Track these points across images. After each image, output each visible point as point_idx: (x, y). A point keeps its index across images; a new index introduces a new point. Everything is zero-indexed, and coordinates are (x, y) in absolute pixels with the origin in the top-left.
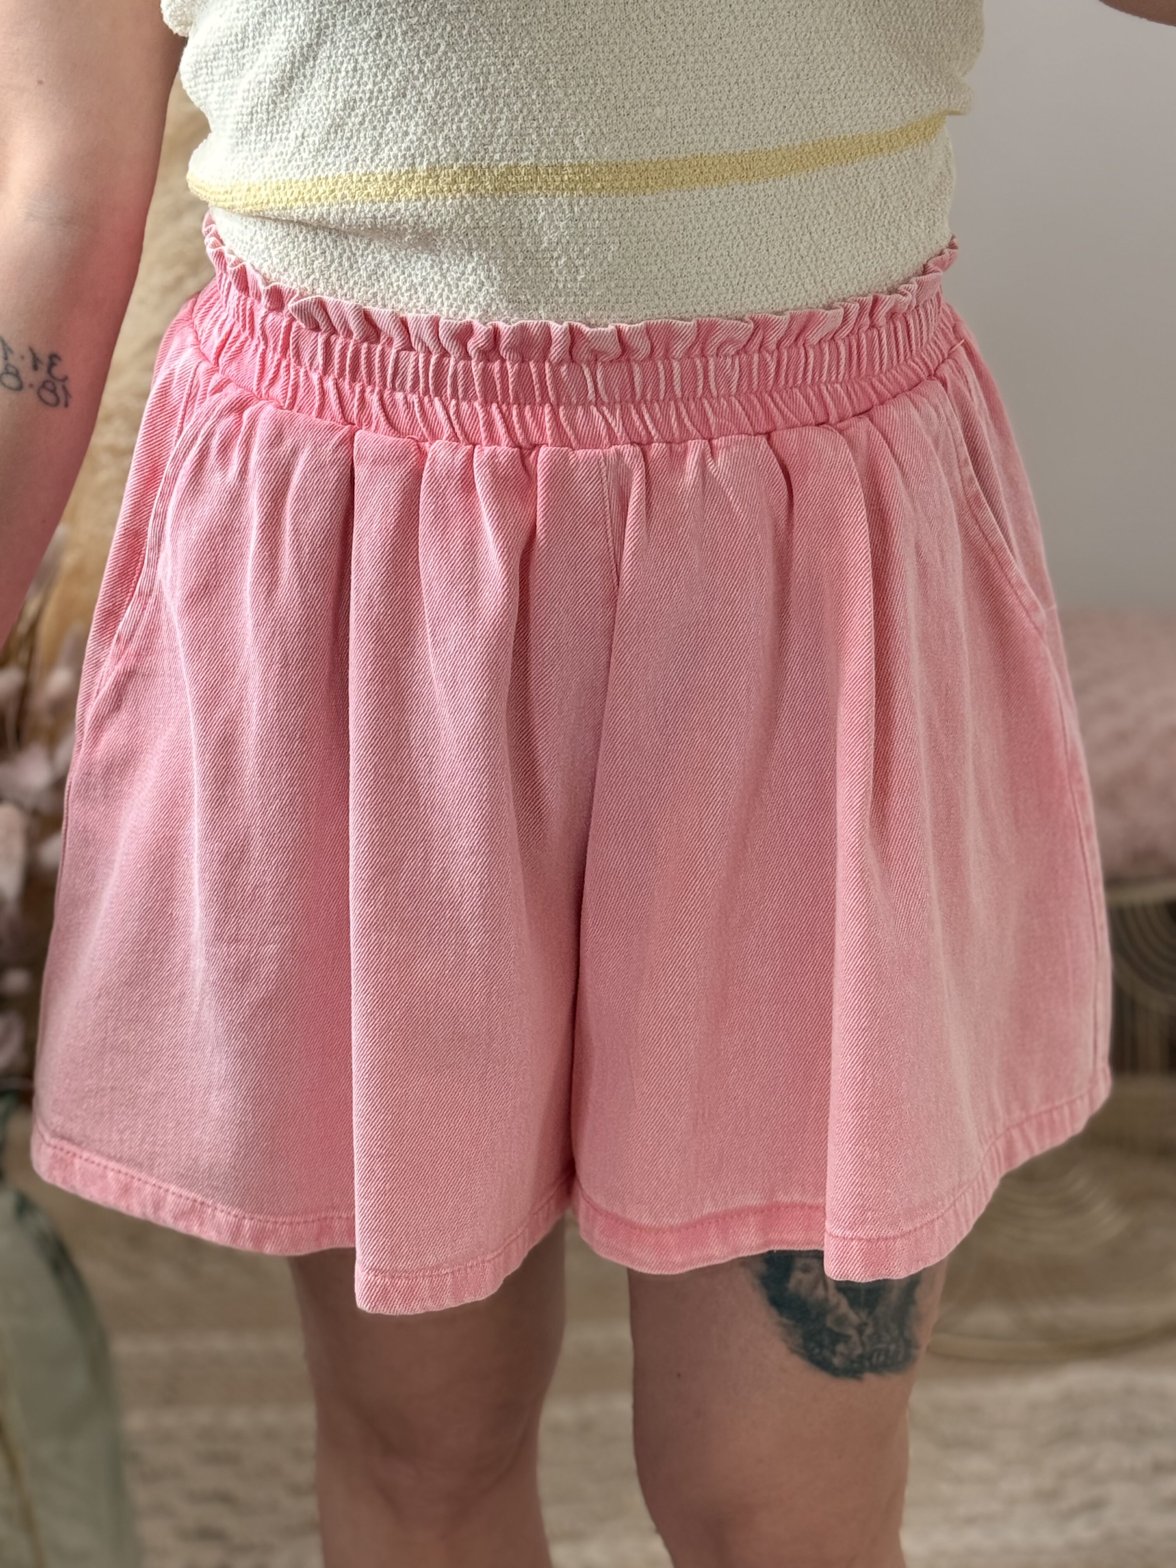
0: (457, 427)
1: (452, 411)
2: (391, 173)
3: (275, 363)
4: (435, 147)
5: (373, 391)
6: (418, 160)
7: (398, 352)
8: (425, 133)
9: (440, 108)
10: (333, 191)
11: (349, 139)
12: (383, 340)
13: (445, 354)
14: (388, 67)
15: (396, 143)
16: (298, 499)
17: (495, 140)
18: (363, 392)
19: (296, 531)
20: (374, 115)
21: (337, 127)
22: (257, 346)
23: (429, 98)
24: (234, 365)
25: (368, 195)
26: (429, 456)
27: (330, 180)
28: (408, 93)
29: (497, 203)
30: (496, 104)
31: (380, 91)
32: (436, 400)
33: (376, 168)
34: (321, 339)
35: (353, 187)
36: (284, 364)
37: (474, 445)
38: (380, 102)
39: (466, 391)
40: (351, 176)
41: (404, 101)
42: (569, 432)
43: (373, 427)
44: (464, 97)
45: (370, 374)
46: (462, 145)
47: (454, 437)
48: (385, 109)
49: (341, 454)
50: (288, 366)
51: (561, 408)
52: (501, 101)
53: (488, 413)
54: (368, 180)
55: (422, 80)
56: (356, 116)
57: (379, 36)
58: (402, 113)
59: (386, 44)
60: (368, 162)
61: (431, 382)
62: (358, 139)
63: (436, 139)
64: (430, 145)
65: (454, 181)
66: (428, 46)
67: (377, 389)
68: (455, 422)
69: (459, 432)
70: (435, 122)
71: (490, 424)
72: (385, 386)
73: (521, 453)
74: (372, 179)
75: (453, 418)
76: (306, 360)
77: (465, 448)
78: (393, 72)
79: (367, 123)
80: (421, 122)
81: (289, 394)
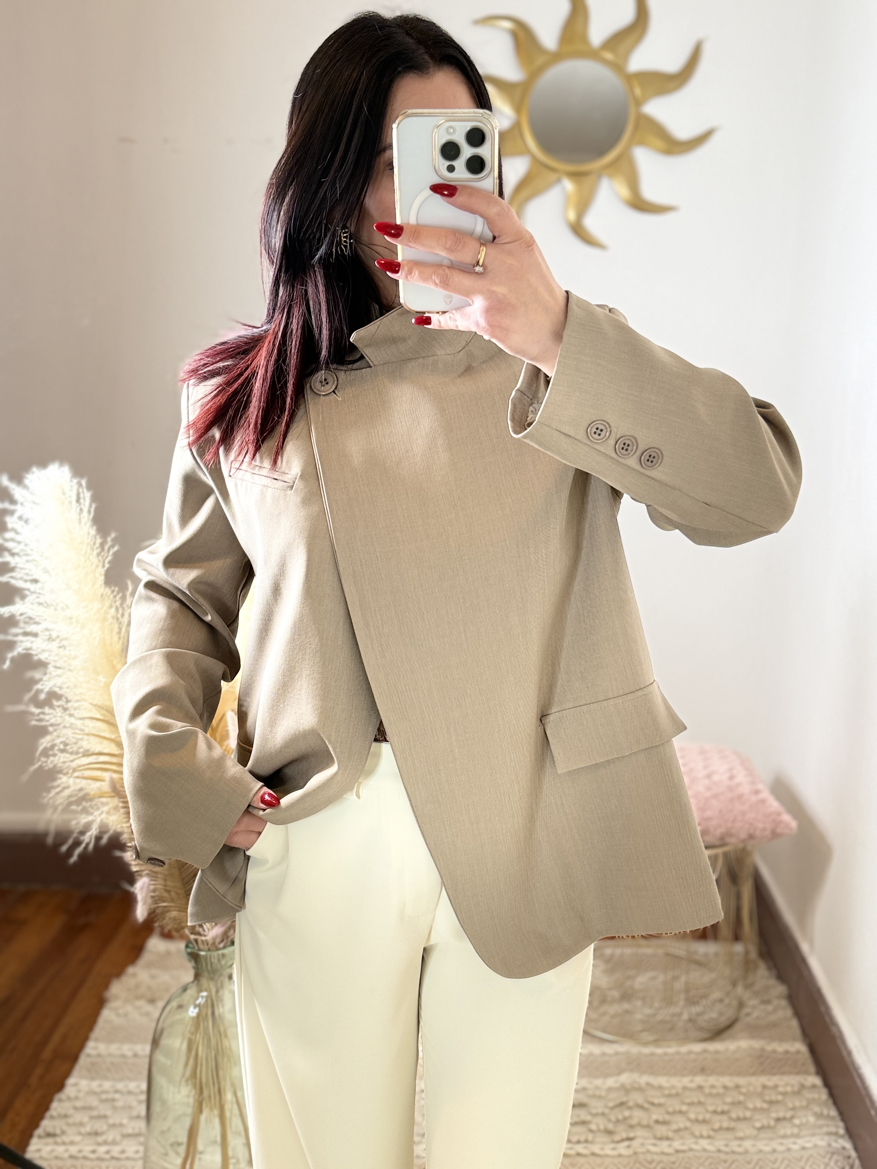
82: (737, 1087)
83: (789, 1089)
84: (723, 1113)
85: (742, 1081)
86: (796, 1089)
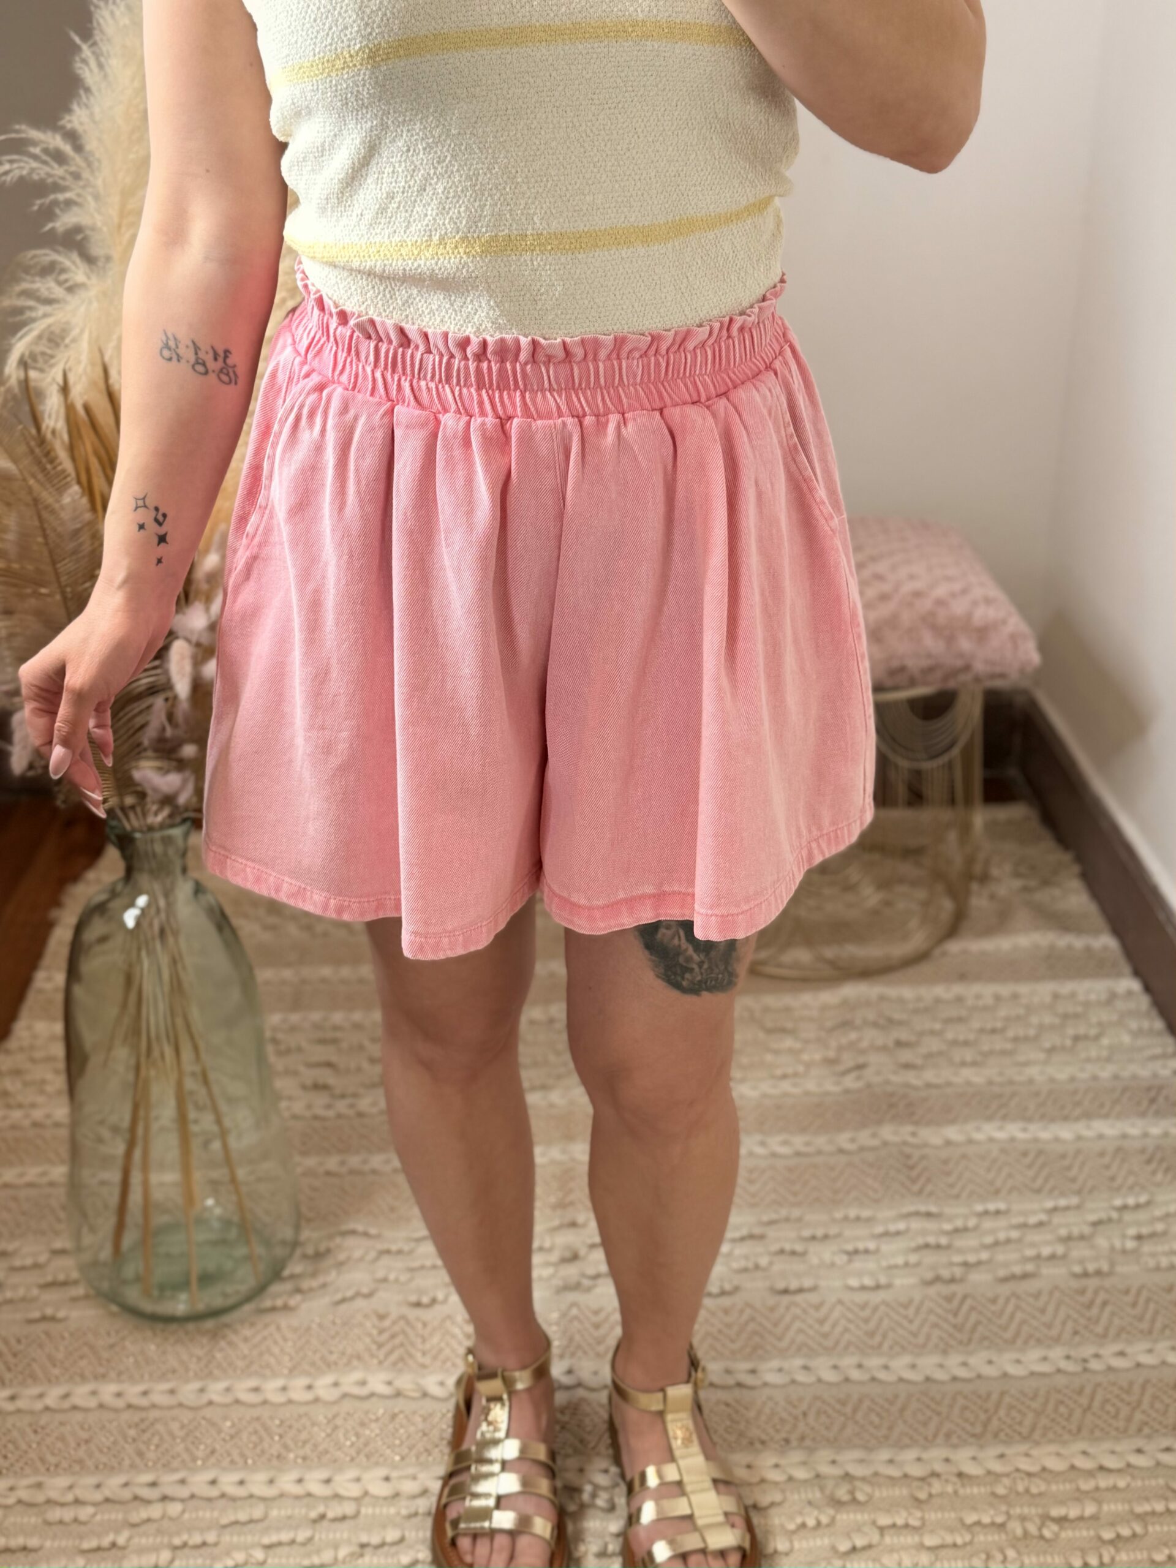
0: (460, 404)
1: (457, 394)
2: (416, 241)
3: (343, 359)
4: (444, 224)
5: (406, 380)
6: (433, 233)
7: (422, 354)
8: (437, 215)
9: (447, 198)
10: (379, 252)
11: (391, 218)
12: (412, 346)
13: (452, 356)
14: (414, 171)
15: (420, 221)
16: (358, 450)
17: (482, 219)
18: (399, 380)
19: (357, 470)
20: (406, 203)
21: (383, 210)
22: (332, 347)
23: (440, 191)
24: (317, 359)
25: (401, 255)
26: (442, 423)
27: (377, 244)
28: (427, 188)
29: (484, 261)
30: (483, 195)
31: (409, 187)
32: (447, 387)
33: (408, 237)
34: (372, 345)
35: (391, 250)
36: (349, 360)
37: (471, 417)
38: (409, 194)
39: (466, 381)
40: (391, 242)
41: (425, 194)
42: (532, 409)
43: (406, 404)
44: (462, 191)
45: (404, 369)
46: (461, 223)
47: (458, 411)
48: (413, 199)
49: (386, 420)
50: (351, 362)
51: (527, 393)
52: (486, 193)
53: (480, 395)
54: (402, 245)
55: (435, 180)
56: (395, 203)
57: (408, 150)
58: (424, 202)
59: (413, 155)
60: (402, 233)
61: (443, 374)
62: (396, 218)
63: (445, 219)
64: (441, 223)
65: (456, 247)
66: (439, 157)
67: (409, 379)
68: (458, 401)
69: (461, 408)
70: (444, 208)
71: (481, 403)
72: (413, 376)
73: (501, 422)
74: (404, 244)
75: (457, 398)
76: (363, 357)
77: (465, 419)
78: (417, 175)
79: (401, 208)
80: (435, 207)
81: (352, 380)
82: (1015, 997)
83: (1093, 997)
84: (994, 1031)
85: (1023, 989)
86: (1103, 997)
